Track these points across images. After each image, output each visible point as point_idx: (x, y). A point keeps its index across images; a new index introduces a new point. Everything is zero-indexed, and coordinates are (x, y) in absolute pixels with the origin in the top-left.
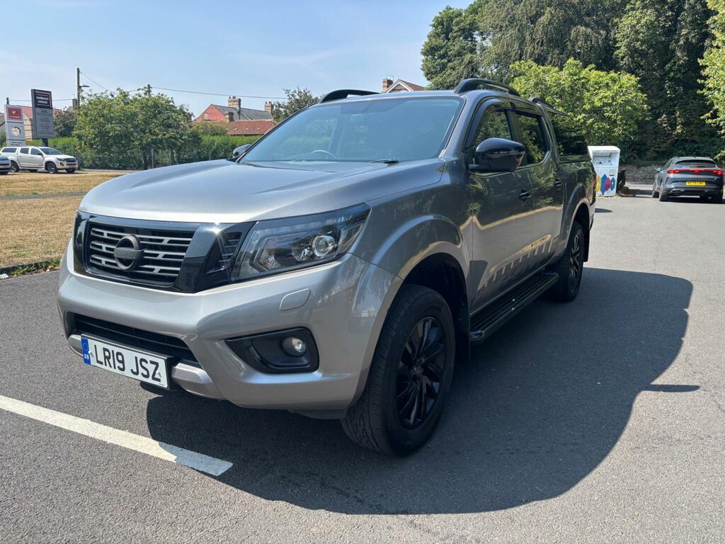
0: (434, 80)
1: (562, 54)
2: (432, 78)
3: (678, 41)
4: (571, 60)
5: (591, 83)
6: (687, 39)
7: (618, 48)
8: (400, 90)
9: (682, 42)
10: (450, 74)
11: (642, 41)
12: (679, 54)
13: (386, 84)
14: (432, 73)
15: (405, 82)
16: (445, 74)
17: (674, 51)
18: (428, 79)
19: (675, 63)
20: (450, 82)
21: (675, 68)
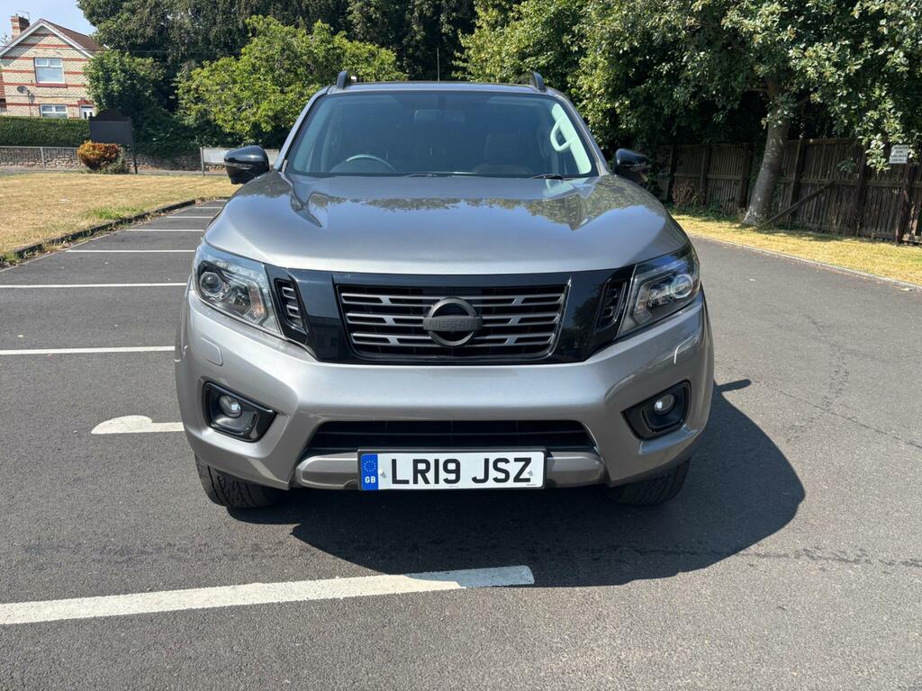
0: (103, 26)
1: (286, 10)
2: (100, 22)
3: (412, 12)
4: (319, 23)
5: (347, 54)
6: (422, 11)
7: (351, 12)
8: (47, 35)
9: (416, 14)
10: (128, 19)
11: (375, 7)
12: (415, 27)
13: (17, 24)
14: (99, 15)
15: (52, 24)
16: (119, 18)
17: (409, 24)
18: (94, 24)
19: (412, 37)
20: (130, 31)
21: (413, 43)
